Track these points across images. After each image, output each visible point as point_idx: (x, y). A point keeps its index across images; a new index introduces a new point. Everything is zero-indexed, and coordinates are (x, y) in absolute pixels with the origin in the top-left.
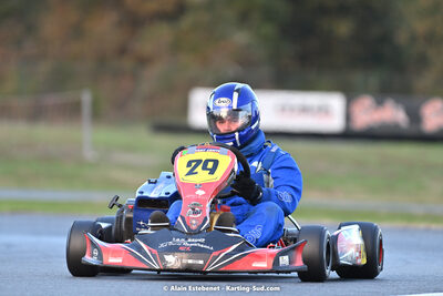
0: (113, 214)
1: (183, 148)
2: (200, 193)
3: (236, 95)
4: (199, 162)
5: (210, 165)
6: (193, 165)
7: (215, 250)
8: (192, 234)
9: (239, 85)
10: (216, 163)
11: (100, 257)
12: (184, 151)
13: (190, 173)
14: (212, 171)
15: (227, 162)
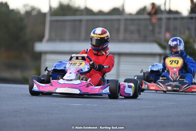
0: (142, 74)
1: (167, 57)
2: (175, 70)
3: (178, 41)
4: (173, 61)
5: (176, 62)
6: (172, 62)
7: (182, 85)
8: (174, 81)
9: (178, 38)
10: (178, 61)
11: (148, 87)
12: (168, 58)
13: (171, 64)
14: (177, 63)
15: (181, 61)
